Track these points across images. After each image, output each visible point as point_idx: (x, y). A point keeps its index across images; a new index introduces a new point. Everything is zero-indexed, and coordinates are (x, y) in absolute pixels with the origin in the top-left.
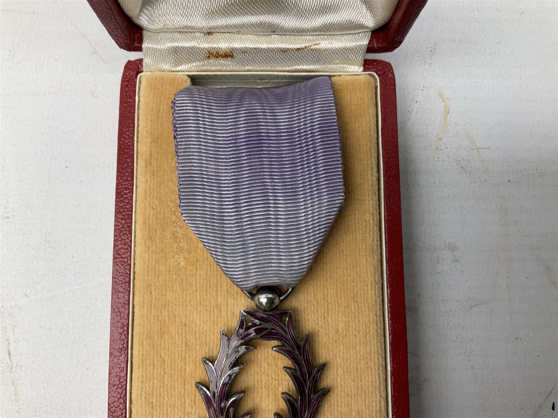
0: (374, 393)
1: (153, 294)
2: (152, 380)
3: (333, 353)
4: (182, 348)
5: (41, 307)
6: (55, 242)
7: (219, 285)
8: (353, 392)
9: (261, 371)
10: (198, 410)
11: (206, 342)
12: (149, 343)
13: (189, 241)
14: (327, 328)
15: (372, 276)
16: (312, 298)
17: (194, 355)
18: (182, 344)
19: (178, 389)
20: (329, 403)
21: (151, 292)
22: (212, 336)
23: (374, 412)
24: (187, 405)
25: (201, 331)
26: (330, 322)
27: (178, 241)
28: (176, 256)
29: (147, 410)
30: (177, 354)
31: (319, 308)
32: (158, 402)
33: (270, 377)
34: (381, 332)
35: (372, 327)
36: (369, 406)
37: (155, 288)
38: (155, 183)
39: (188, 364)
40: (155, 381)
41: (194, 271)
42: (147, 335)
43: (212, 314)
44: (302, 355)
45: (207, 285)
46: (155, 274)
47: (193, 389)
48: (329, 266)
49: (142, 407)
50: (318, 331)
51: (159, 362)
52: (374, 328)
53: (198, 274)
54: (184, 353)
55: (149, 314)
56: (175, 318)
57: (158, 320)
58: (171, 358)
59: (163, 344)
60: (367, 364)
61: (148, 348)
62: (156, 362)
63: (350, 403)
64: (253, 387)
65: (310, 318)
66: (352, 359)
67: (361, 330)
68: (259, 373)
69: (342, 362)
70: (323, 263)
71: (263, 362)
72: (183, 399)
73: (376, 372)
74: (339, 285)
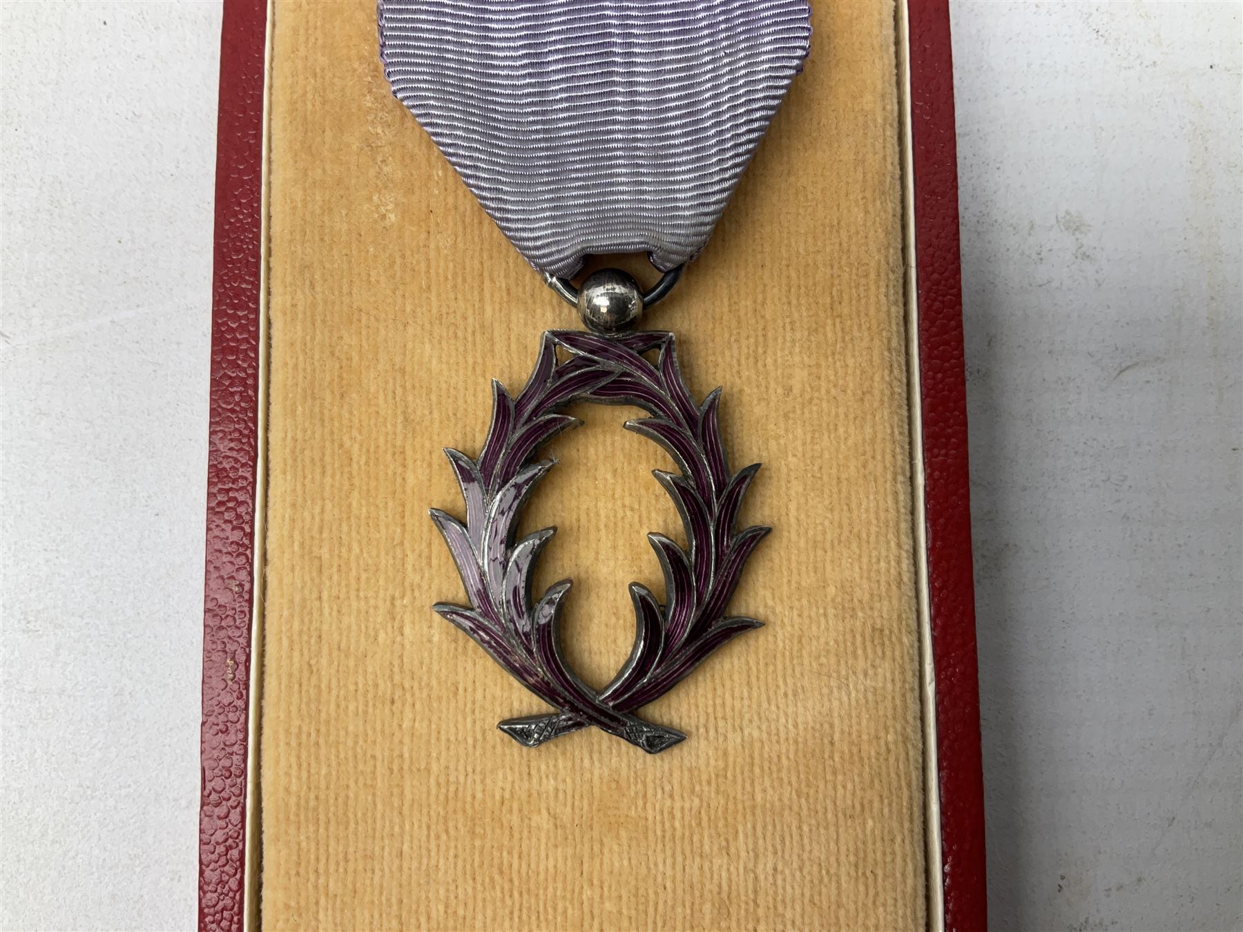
0: (882, 538)
1: (318, 289)
2: (319, 502)
3: (778, 444)
4: (395, 426)
5: (41, 362)
6: (74, 204)
7: (486, 274)
8: (829, 536)
9: (596, 488)
10: (436, 581)
11: (455, 415)
12: (312, 411)
13: (408, 161)
14: (763, 384)
15: (879, 251)
16: (726, 309)
17: (427, 444)
18: (395, 416)
19: (387, 527)
20: (769, 564)
21: (312, 286)
22: (470, 399)
23: (883, 583)
24: (409, 567)
25: (444, 386)
26: (770, 367)
27: (379, 159)
28: (375, 198)
29: (307, 578)
30: (382, 440)
31: (744, 334)
32: (336, 559)
33: (619, 503)
34: (900, 390)
35: (877, 378)
36: (869, 571)
37: (323, 275)
38: (319, 13)
39: (411, 466)
40: (329, 505)
41: (424, 235)
42: (304, 390)
43: (470, 346)
44: (700, 439)
45: (455, 274)
46: (322, 240)
47: (425, 529)
48: (768, 229)
49: (293, 570)
50: (741, 391)
51: (336, 457)
52: (883, 378)
53: (432, 246)
54: (400, 437)
55: (308, 338)
56: (377, 353)
57: (333, 354)
58: (368, 451)
59: (347, 415)
60: (864, 467)
61: (307, 424)
62: (328, 459)
63: (820, 565)
64: (575, 525)
65: (720, 360)
66: (827, 456)
67: (851, 385)
68: (592, 492)
69: (802, 465)
70: (753, 222)
71: (602, 468)
72: (398, 551)
73: (888, 485)
74: (793, 275)
